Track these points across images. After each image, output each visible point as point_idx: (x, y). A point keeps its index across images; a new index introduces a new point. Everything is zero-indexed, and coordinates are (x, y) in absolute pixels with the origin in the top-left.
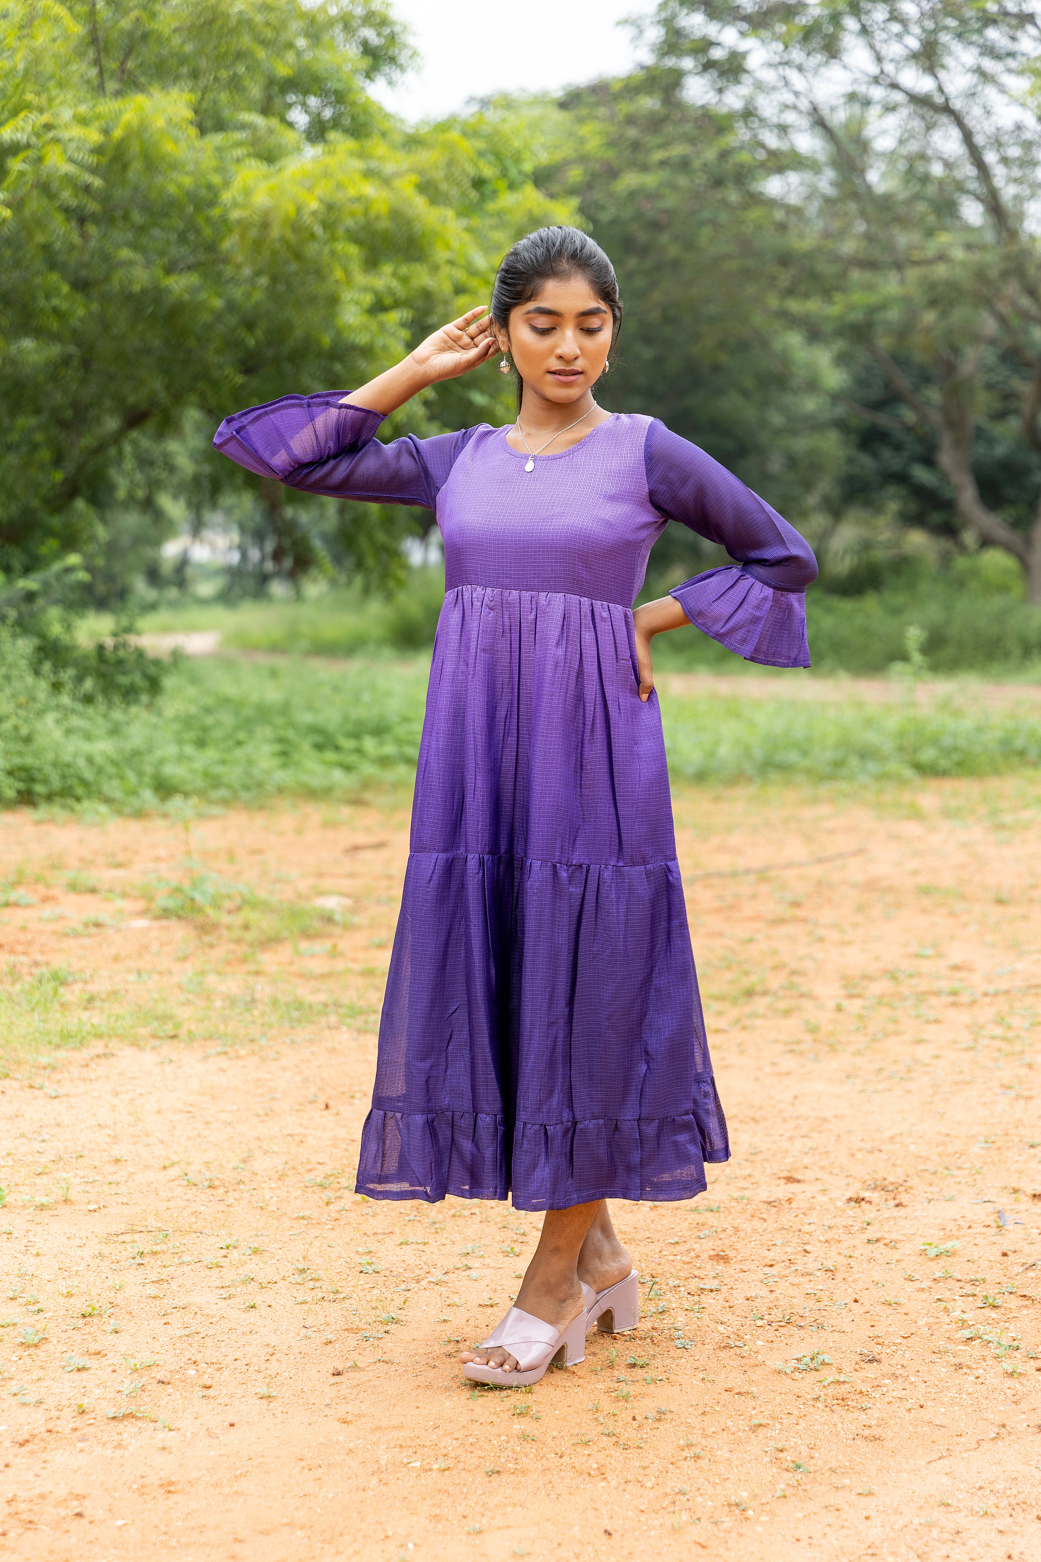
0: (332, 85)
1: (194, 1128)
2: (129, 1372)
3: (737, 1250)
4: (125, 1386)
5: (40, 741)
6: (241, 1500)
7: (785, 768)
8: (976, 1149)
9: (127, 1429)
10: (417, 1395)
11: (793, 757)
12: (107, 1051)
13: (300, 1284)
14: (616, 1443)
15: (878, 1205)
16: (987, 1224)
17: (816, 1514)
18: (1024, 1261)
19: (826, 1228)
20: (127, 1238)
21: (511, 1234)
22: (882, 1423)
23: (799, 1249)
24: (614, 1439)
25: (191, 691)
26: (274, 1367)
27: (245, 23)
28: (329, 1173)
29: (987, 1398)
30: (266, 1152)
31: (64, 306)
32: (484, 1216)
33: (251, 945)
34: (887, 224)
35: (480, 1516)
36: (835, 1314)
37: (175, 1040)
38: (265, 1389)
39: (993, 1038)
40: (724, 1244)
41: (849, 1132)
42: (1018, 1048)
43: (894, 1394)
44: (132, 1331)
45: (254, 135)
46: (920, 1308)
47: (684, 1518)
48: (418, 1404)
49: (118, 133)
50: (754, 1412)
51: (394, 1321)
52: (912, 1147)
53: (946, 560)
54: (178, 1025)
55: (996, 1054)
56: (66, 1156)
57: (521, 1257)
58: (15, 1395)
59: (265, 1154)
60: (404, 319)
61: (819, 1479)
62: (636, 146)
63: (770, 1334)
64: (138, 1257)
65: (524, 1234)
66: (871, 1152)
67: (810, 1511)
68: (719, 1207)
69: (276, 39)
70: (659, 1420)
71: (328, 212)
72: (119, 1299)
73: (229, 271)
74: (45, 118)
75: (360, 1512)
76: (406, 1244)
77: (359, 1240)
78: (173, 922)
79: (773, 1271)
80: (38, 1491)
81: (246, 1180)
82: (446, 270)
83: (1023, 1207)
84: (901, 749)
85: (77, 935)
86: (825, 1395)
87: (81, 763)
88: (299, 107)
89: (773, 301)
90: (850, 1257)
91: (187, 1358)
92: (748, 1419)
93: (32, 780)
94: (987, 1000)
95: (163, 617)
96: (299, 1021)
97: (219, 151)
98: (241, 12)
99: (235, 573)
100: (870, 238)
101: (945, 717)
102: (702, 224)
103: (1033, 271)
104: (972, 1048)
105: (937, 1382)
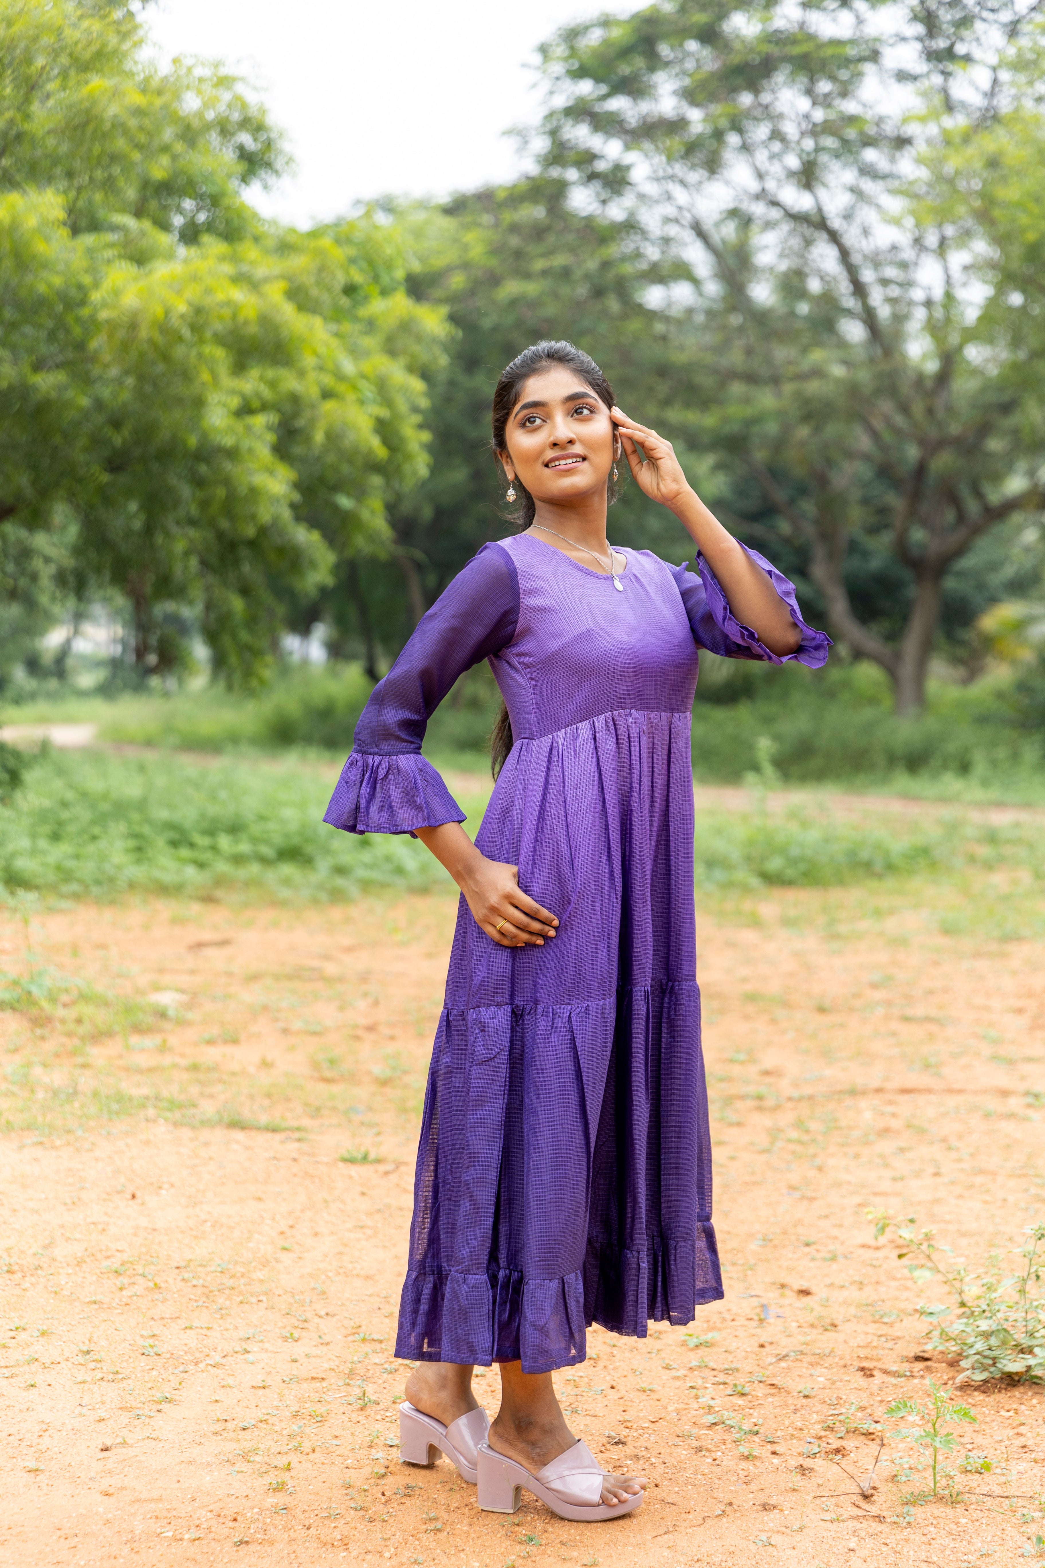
0: (207, 189)
8: (753, 1246)
10: (180, 1470)
13: (82, 1365)
14: (363, 1517)
16: (750, 1316)
18: (778, 1352)
21: (293, 1320)
24: (361, 1512)
25: (58, 784)
26: (45, 1442)
27: (119, 126)
28: (126, 1260)
29: (720, 1479)
30: (68, 1239)
33: (82, 1039)
34: (765, 339)
36: (591, 1399)
38: (34, 1463)
39: (790, 1141)
42: (811, 1150)
45: (125, 236)
46: (672, 1394)
51: (167, 1400)
55: (790, 1157)
57: (300, 1343)
59: (67, 1241)
60: (271, 422)
61: (549, 1551)
62: (518, 254)
65: (305, 1321)
69: (149, 143)
70: (407, 1495)
71: (197, 315)
73: (96, 371)
76: (191, 1328)
77: (145, 1324)
78: (7, 1015)
81: (45, 1266)
82: (314, 375)
83: (787, 1301)
84: (748, 859)
88: (175, 210)
89: (651, 412)
90: (614, 1346)
94: (790, 1105)
95: (41, 708)
96: (117, 1113)
97: (90, 252)
98: (115, 116)
99: (115, 664)
100: (749, 352)
101: (793, 828)
102: (582, 333)
103: (905, 389)
104: (768, 1151)
105: (675, 1464)
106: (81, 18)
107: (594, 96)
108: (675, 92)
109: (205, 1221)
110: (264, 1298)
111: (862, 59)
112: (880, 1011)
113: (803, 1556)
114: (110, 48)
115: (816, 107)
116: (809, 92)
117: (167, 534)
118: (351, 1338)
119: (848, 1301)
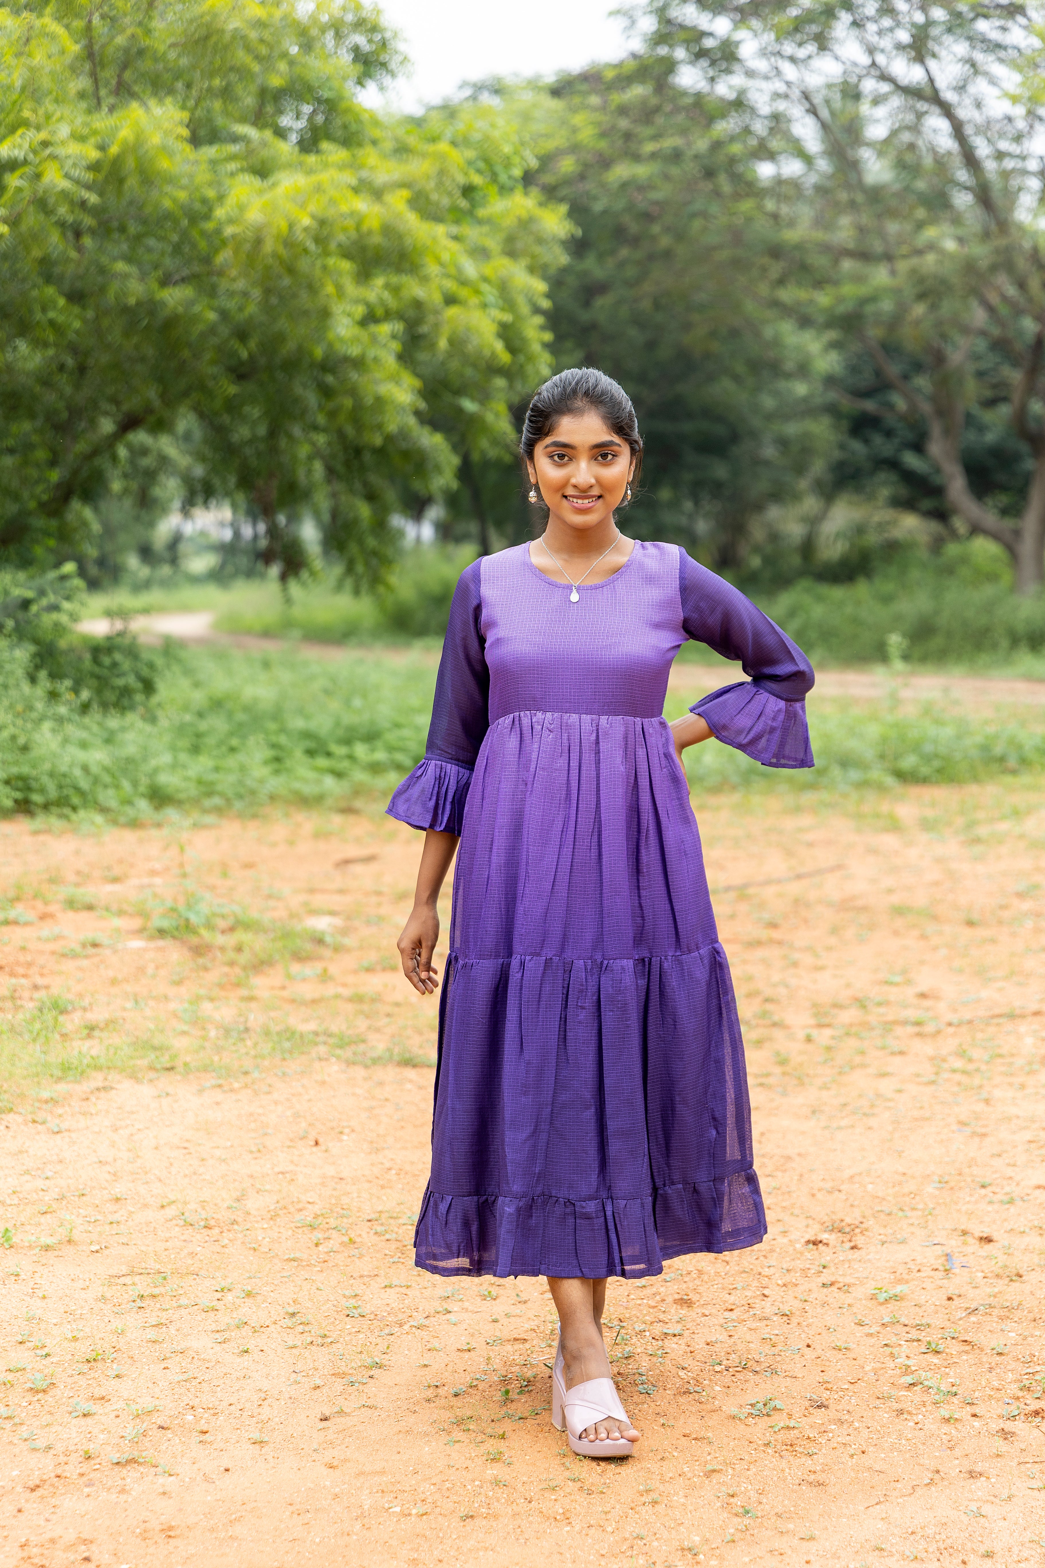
0: (323, 92)
1: (191, 1165)
2: (131, 1417)
3: (700, 1293)
4: (128, 1431)
5: (37, 751)
6: (236, 1544)
8: (930, 1189)
9: (130, 1473)
10: (399, 1441)
12: (107, 1084)
13: (290, 1328)
14: (581, 1489)
15: (835, 1247)
16: (935, 1267)
17: (761, 1558)
18: (968, 1306)
19: (785, 1271)
20: (128, 1280)
22: (826, 1468)
23: (758, 1293)
24: (579, 1484)
26: (266, 1412)
27: (239, 37)
28: (319, 1213)
29: (924, 1444)
31: (61, 319)
33: (244, 968)
34: (879, 216)
35: (454, 1560)
36: (788, 1360)
37: (171, 1073)
38: (258, 1434)
39: (954, 1071)
40: (688, 1288)
41: (811, 1171)
42: (977, 1081)
43: (839, 1439)
44: (134, 1376)
45: (247, 147)
46: (867, 1353)
47: (641, 1562)
48: (399, 1449)
49: (114, 150)
50: (709, 1458)
51: (378, 1365)
52: (870, 1187)
53: (937, 545)
54: (174, 1057)
55: (956, 1089)
56: (69, 1194)
57: (498, 1301)
58: (26, 1440)
59: (258, 1192)
60: (396, 331)
61: (765, 1524)
62: (628, 136)
63: (727, 1379)
64: (139, 1300)
66: (830, 1192)
67: (756, 1556)
69: (269, 56)
71: (321, 227)
72: (122, 1343)
73: (223, 284)
74: (43, 135)
75: (344, 1557)
76: (390, 1287)
77: (346, 1283)
78: (169, 942)
79: (733, 1315)
80: (48, 1536)
81: (240, 1220)
82: (437, 281)
83: (970, 1249)
84: (882, 757)
85: (75, 956)
86: (776, 1440)
87: (77, 772)
88: (292, 113)
89: (765, 291)
90: (806, 1301)
91: (185, 1403)
92: (703, 1464)
93: (29, 789)
94: (951, 1030)
96: (291, 1052)
97: (212, 163)
98: (236, 29)
100: (861, 230)
101: (927, 725)
102: (694, 215)
103: (1022, 264)
104: (933, 1083)
105: (879, 1428)
109: (390, 1169)
112: (1029, 924)
113: (1014, 1528)
117: (290, 437)
119: (1031, 1247)
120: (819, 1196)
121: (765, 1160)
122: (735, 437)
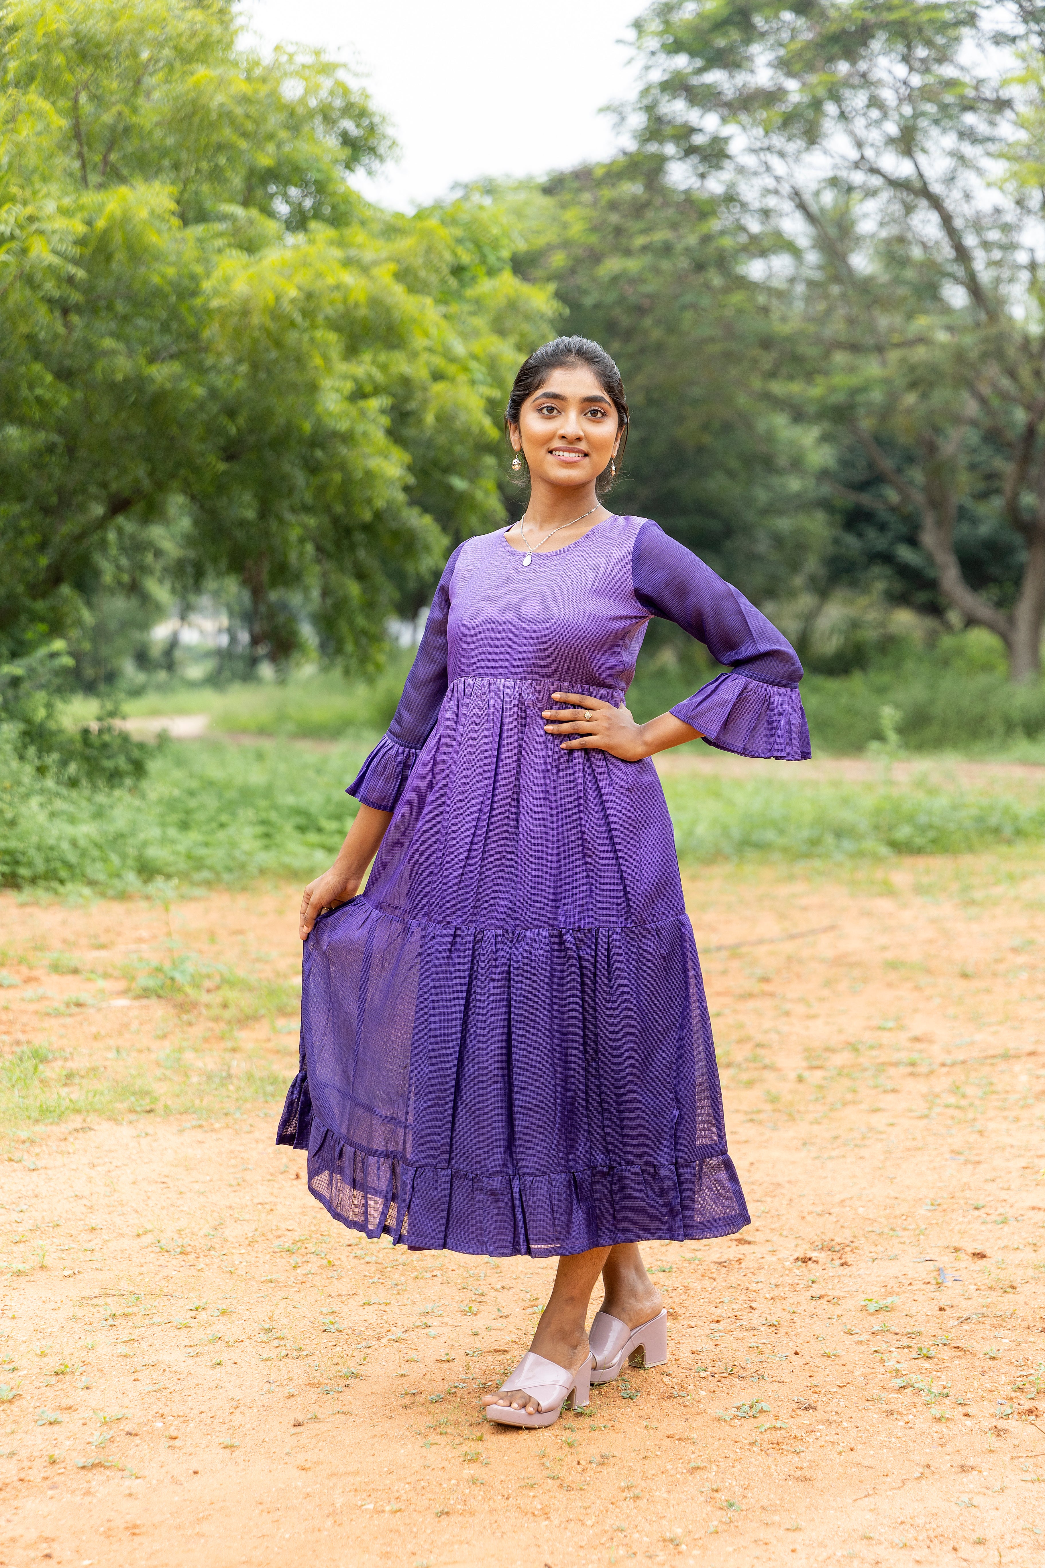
0: (312, 176)
1: (168, 1198)
2: (99, 1425)
3: (686, 1307)
4: (95, 1438)
5: (24, 825)
6: (202, 1541)
7: (762, 847)
8: (922, 1211)
9: (96, 1477)
10: (374, 1444)
11: (770, 835)
12: (85, 1125)
13: (265, 1342)
14: (561, 1486)
15: (825, 1264)
16: (927, 1281)
17: (745, 1548)
18: (960, 1315)
19: (773, 1286)
20: (100, 1301)
21: (470, 1294)
22: (813, 1464)
23: (746, 1306)
24: (559, 1482)
25: (178, 774)
26: (237, 1419)
27: (226, 115)
28: (297, 1239)
29: (914, 1441)
31: (49, 396)
32: (445, 1278)
33: (229, 1023)
34: (868, 307)
35: (428, 1553)
36: (775, 1366)
37: (152, 1114)
38: (229, 1439)
39: (947, 1106)
40: (674, 1302)
41: (801, 1196)
42: (970, 1115)
43: (827, 1438)
44: (103, 1387)
45: (234, 225)
46: (857, 1359)
47: (621, 1552)
48: (373, 1452)
49: (101, 224)
50: (693, 1456)
51: (353, 1375)
52: (861, 1210)
53: (932, 640)
54: (155, 1100)
55: (949, 1122)
56: (43, 1225)
57: (479, 1316)
59: (236, 1221)
60: (384, 406)
61: (750, 1516)
62: (618, 231)
63: (713, 1384)
64: (110, 1319)
65: (483, 1295)
66: (820, 1215)
67: (740, 1545)
68: (671, 1268)
69: (256, 132)
70: (602, 1464)
71: (308, 300)
72: (91, 1357)
73: (210, 361)
74: (29, 210)
75: (314, 1551)
76: (369, 1304)
77: (323, 1302)
78: (154, 1000)
79: (719, 1326)
80: (9, 1535)
81: (217, 1246)
82: (425, 357)
83: (963, 1265)
84: (877, 827)
85: (58, 1015)
86: (762, 1440)
87: (65, 845)
88: (280, 198)
89: (757, 384)
90: (794, 1313)
91: (155, 1411)
92: (687, 1462)
93: (17, 863)
94: (945, 1070)
95: (151, 700)
97: (200, 241)
98: (221, 105)
99: (224, 656)
100: (851, 321)
101: (920, 796)
102: (684, 308)
103: (1011, 352)
104: (926, 1116)
105: (868, 1427)
106: (185, 9)
107: (690, 70)
108: (770, 65)
110: (438, 1273)
111: (959, 23)
112: (1024, 975)
113: (1007, 1517)
114: (213, 39)
115: (913, 73)
116: (906, 59)
117: (281, 520)
118: (530, 1311)
119: (1025, 1262)
120: (809, 1218)
121: (755, 1187)
122: (729, 532)
